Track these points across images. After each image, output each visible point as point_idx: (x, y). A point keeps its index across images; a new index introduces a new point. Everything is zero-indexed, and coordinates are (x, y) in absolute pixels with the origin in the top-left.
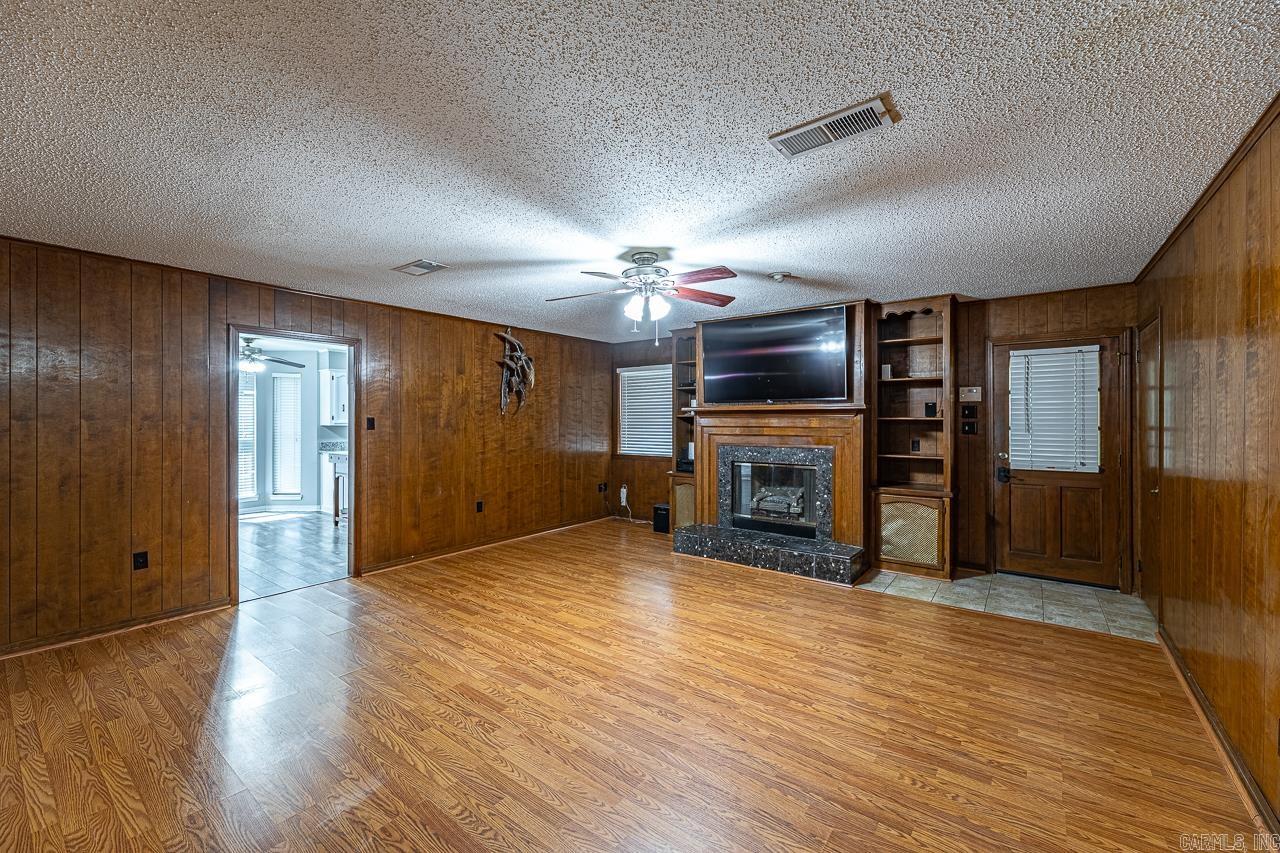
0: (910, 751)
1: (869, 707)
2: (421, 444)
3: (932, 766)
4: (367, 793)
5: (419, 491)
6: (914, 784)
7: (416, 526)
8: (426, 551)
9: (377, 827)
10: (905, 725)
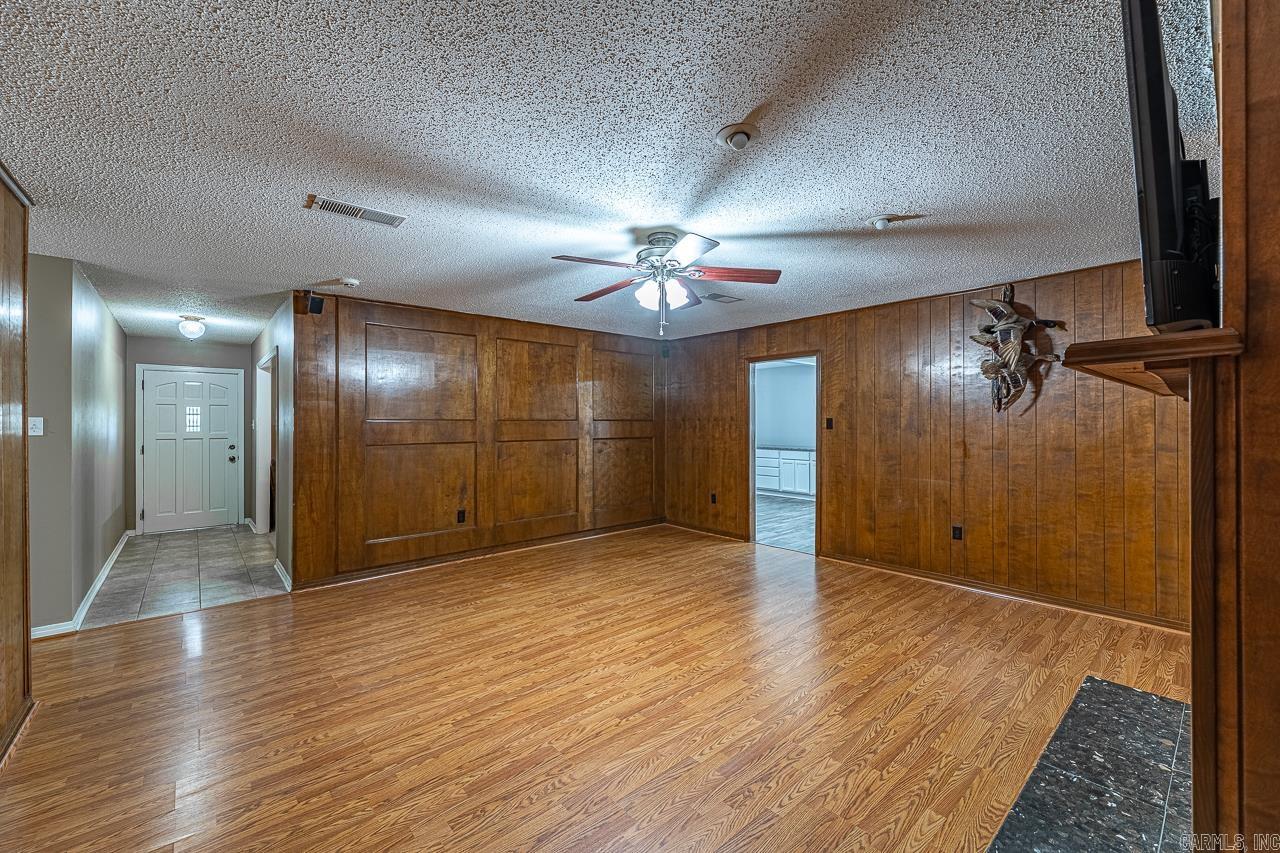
0: (337, 757)
1: (412, 763)
2: (877, 445)
3: (308, 760)
5: (875, 495)
6: (314, 739)
7: (872, 530)
8: (883, 560)
10: (364, 775)
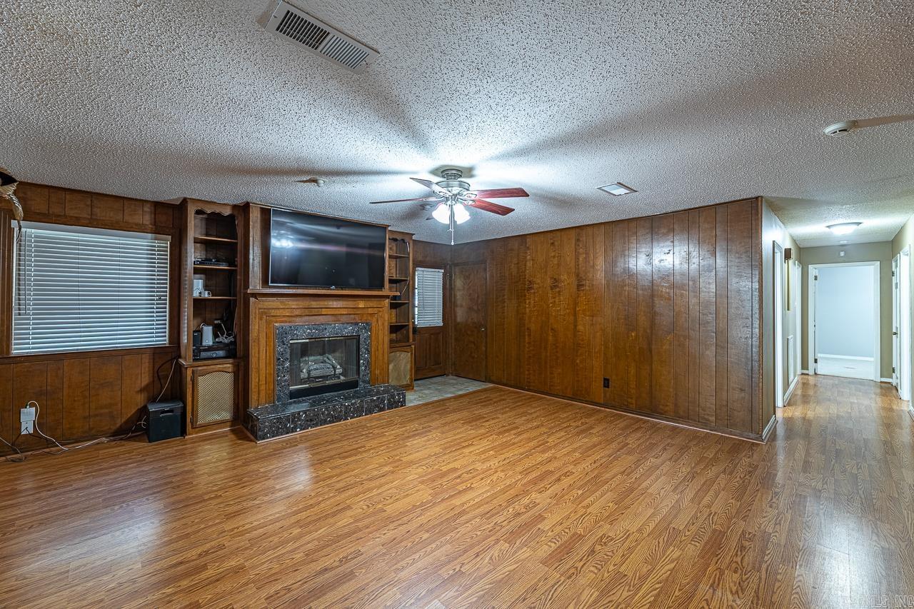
4: (714, 590)
9: (736, 577)
